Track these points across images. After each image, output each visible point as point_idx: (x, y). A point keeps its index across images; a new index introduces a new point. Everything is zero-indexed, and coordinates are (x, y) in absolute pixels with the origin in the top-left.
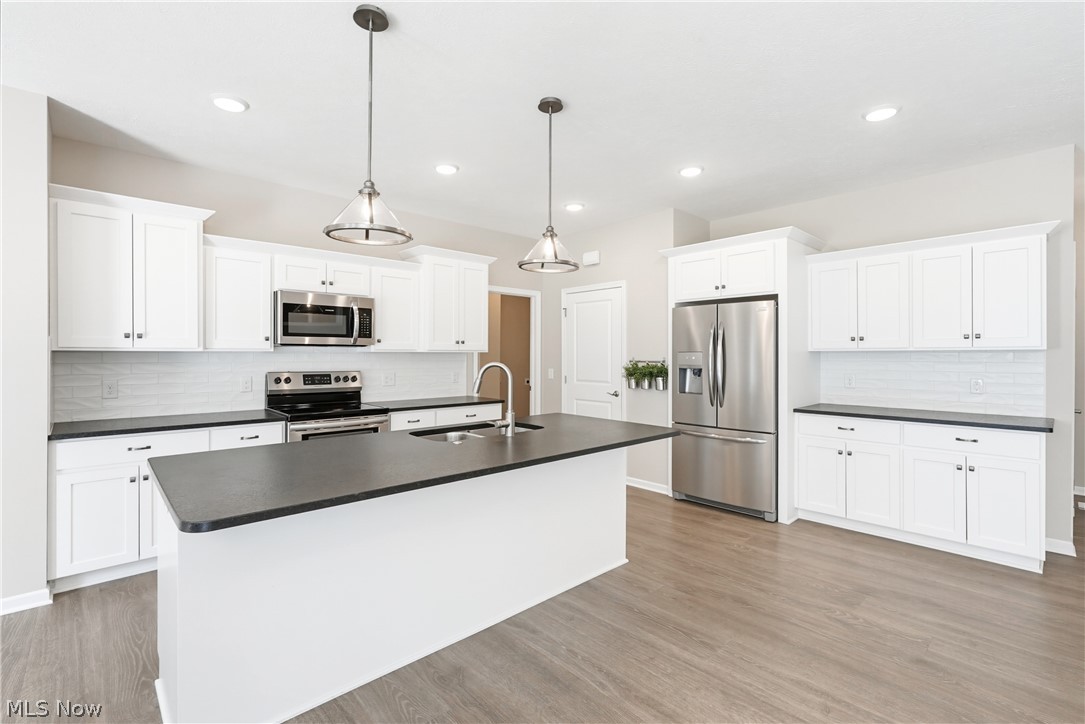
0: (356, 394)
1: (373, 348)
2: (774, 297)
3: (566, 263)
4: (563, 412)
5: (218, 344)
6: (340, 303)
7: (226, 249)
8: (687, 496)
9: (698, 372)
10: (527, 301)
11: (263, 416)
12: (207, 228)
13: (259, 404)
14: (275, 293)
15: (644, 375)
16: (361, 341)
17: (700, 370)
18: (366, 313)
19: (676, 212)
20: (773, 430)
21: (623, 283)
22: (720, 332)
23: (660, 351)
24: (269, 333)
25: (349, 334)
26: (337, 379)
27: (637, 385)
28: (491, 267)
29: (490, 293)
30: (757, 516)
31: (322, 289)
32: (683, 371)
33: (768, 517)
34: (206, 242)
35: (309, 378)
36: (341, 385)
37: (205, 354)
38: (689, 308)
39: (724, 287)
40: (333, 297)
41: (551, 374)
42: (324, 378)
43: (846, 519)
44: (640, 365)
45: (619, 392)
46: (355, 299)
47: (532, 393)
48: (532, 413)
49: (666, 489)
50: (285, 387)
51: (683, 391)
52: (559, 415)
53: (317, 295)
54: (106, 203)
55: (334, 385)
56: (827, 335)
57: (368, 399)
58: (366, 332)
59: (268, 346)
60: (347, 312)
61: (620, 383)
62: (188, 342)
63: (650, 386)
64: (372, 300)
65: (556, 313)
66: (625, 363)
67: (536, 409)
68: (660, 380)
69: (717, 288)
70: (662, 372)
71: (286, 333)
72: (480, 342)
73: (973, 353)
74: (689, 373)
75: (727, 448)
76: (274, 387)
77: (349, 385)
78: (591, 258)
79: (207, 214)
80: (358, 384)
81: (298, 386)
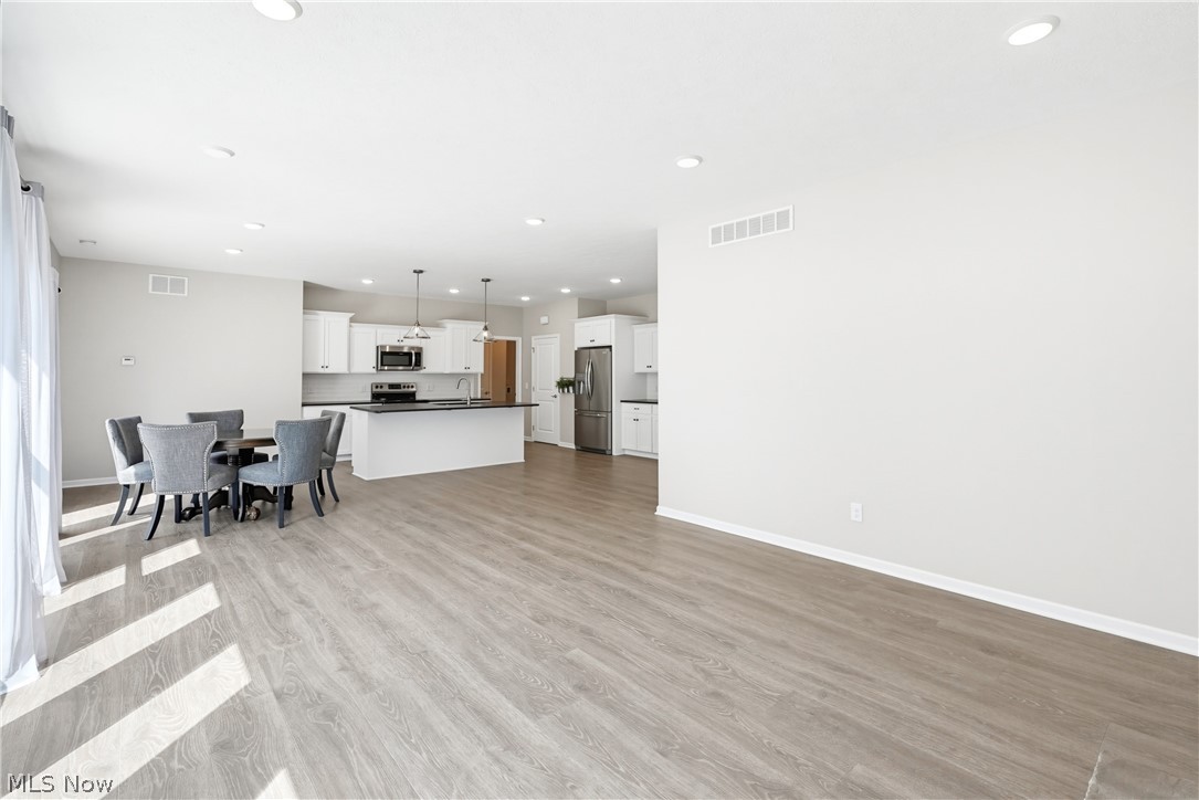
0: (413, 394)
1: (422, 371)
2: (610, 347)
5: (354, 370)
6: (406, 350)
7: (358, 328)
8: (580, 447)
10: (514, 342)
11: (369, 402)
12: (352, 320)
13: (369, 399)
14: (377, 347)
15: (565, 385)
16: (416, 368)
17: (584, 382)
18: (419, 355)
19: (579, 299)
20: (610, 411)
21: (558, 335)
22: (590, 363)
23: (570, 372)
24: (375, 365)
25: (410, 365)
26: (404, 387)
27: (562, 390)
28: (485, 326)
31: (398, 344)
33: (608, 453)
34: (351, 327)
35: (392, 386)
36: (406, 390)
37: (350, 374)
38: (581, 351)
39: (594, 341)
40: (402, 347)
41: (526, 385)
42: (397, 386)
44: (563, 379)
45: (557, 395)
46: (413, 348)
50: (379, 390)
51: (579, 393)
53: (390, 347)
54: (317, 314)
55: (402, 390)
57: (418, 397)
58: (418, 363)
59: (374, 371)
60: (409, 354)
61: (556, 391)
62: (344, 369)
63: (567, 391)
64: (421, 348)
65: (529, 350)
66: (558, 379)
68: (571, 388)
69: (591, 341)
70: (572, 383)
71: (382, 365)
72: (479, 367)
74: (581, 384)
76: (375, 390)
77: (411, 390)
78: (544, 320)
79: (351, 315)
80: (414, 389)
81: (386, 389)
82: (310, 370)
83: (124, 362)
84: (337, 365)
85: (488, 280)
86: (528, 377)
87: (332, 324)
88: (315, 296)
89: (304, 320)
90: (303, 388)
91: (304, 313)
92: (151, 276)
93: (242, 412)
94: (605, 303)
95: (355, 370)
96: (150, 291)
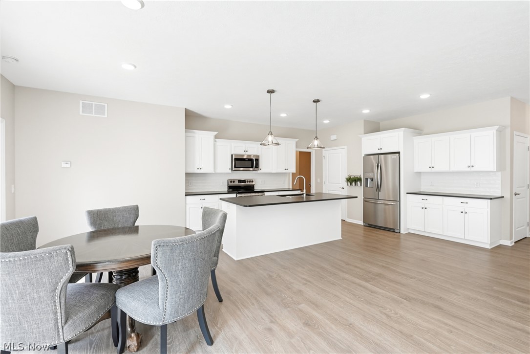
0: (253, 187)
1: (259, 172)
2: (399, 153)
3: (321, 147)
4: (323, 192)
5: (217, 171)
6: (247, 157)
7: (220, 142)
8: (368, 224)
9: (372, 180)
10: (309, 153)
11: (227, 192)
12: (216, 137)
13: (226, 189)
14: (232, 155)
15: (353, 181)
16: (256, 169)
17: (373, 179)
18: (257, 160)
19: (364, 120)
20: (398, 200)
21: (346, 147)
22: (380, 165)
23: (359, 172)
24: (230, 168)
25: (252, 167)
26: (247, 182)
27: (351, 184)
28: (296, 142)
29: (296, 151)
30: (392, 230)
32: (367, 179)
33: (396, 231)
34: (215, 141)
35: (240, 181)
36: (249, 183)
37: (215, 174)
38: (372, 156)
39: (381, 149)
40: (243, 155)
41: (319, 180)
42: (244, 181)
43: (425, 232)
44: (352, 177)
45: (344, 187)
46: (253, 156)
47: (312, 188)
48: (311, 192)
49: (361, 223)
50: (232, 184)
51: (367, 186)
52: (322, 193)
54: (194, 133)
55: (247, 184)
56: (421, 166)
57: (256, 188)
58: (257, 167)
59: (230, 171)
60: (252, 160)
61: (344, 184)
62: (211, 170)
63: (355, 185)
64: (259, 156)
65: (320, 158)
66: (346, 176)
67: (313, 191)
68: (359, 182)
69: (379, 149)
70: (360, 180)
71: (235, 167)
72: (293, 169)
73: (471, 172)
74: (369, 179)
75: (387, 206)
76: (230, 184)
77: (251, 183)
78: (333, 137)
79: (216, 133)
80: (254, 183)
81: (236, 183)
82: (190, 171)
83: (64, 165)
84: (207, 168)
85: (318, 101)
86: (320, 175)
87: (203, 138)
88: (192, 120)
89: (186, 136)
90: (186, 183)
91: (186, 132)
92: (81, 102)
93: (137, 207)
94: (379, 123)
95: (219, 170)
96: (81, 113)
